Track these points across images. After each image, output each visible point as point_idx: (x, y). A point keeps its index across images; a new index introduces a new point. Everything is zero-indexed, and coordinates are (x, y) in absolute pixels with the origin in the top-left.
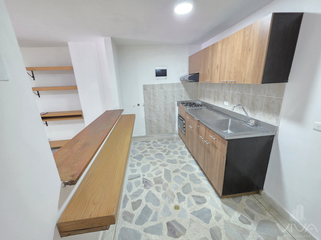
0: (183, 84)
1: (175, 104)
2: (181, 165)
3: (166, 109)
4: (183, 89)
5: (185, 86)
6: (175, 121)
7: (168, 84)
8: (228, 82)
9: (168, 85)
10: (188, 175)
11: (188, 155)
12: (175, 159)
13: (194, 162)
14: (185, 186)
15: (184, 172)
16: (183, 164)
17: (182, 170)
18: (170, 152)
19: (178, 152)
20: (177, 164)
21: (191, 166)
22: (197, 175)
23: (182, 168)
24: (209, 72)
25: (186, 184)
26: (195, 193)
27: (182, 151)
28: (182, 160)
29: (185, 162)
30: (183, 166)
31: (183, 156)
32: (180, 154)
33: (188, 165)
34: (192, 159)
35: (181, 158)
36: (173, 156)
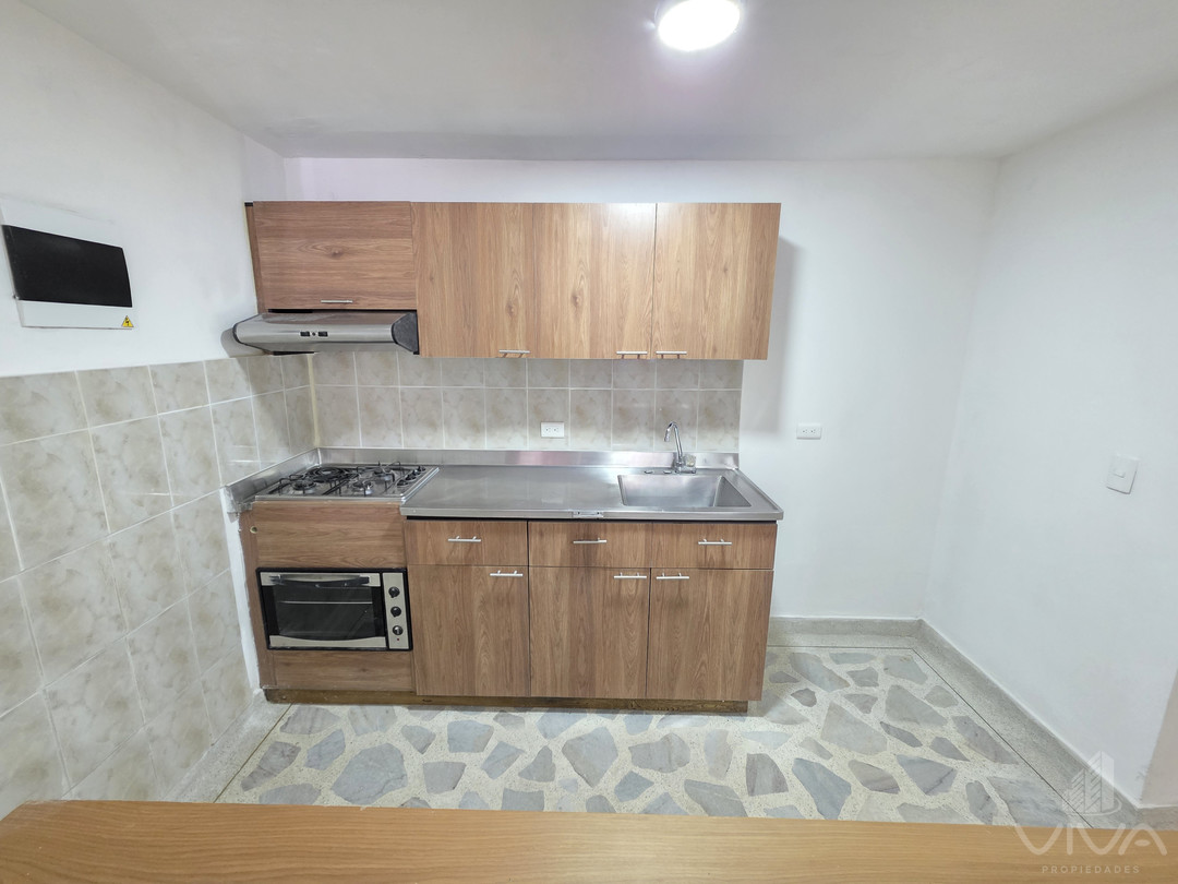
0: (244, 367)
1: (218, 511)
2: (557, 779)
3: (165, 571)
4: (249, 396)
5: (258, 382)
6: (237, 627)
7: (155, 372)
9: (155, 375)
10: (637, 770)
11: (497, 725)
12: (501, 794)
13: (558, 718)
14: (701, 804)
15: (614, 784)
16: (554, 765)
17: (601, 785)
18: (417, 803)
19: (448, 759)
20: (546, 792)
21: (580, 738)
22: (641, 738)
23: (581, 781)
24: (511, 313)
25: (690, 795)
26: (736, 779)
27: (446, 739)
28: (521, 763)
29: (546, 754)
30: (574, 775)
31: (497, 747)
32: (473, 755)
33: (570, 750)
34: (534, 718)
35: (508, 765)
36: (464, 797)
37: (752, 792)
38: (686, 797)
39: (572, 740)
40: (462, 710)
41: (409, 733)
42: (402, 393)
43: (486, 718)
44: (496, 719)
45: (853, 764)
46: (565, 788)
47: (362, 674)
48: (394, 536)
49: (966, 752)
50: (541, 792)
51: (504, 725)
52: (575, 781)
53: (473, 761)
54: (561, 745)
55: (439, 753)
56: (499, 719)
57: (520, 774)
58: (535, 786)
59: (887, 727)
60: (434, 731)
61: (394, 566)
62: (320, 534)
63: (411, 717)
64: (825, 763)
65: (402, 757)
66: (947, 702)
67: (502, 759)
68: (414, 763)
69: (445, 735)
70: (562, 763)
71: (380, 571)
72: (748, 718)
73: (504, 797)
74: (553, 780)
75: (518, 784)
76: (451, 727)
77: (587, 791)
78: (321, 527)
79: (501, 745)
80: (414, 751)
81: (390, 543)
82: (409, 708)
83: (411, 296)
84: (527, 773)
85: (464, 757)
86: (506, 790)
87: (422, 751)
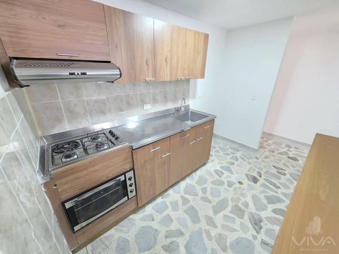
8: (182, 79)
10: (202, 187)
11: (164, 200)
12: (184, 213)
13: (176, 188)
14: (217, 185)
15: (201, 193)
16: (187, 198)
17: (199, 195)
18: (168, 232)
19: (163, 216)
20: (192, 205)
21: (185, 189)
22: (195, 180)
23: (195, 197)
24: (147, 64)
25: (214, 184)
26: (216, 177)
27: (156, 212)
28: (180, 203)
29: (182, 197)
30: (193, 197)
31: (171, 204)
32: (167, 210)
33: (186, 192)
34: (170, 191)
35: (178, 206)
36: (177, 221)
37: (220, 177)
38: (214, 185)
39: (184, 190)
40: (151, 203)
41: (144, 219)
42: (87, 101)
43: (159, 200)
44: (162, 198)
45: (226, 163)
46: (194, 200)
47: (118, 214)
48: (127, 158)
49: (235, 152)
50: (191, 205)
51: (166, 198)
52: (194, 198)
53: (169, 211)
54: (183, 193)
55: (158, 217)
56: (163, 198)
57: (183, 206)
58: (189, 205)
59: (224, 154)
60: (150, 213)
61: (128, 170)
62: (95, 172)
63: (139, 215)
64: (223, 165)
65: (150, 226)
66: (226, 146)
67: (175, 206)
68: (155, 225)
69: (154, 212)
70: (187, 196)
71: (124, 174)
72: (207, 164)
73: (186, 213)
74: (190, 201)
75: (185, 208)
76: (153, 208)
77: (198, 198)
78: (95, 168)
79: (171, 203)
80: (152, 222)
81: (126, 161)
82: (135, 213)
83: (108, 54)
84: (183, 204)
85: (166, 213)
86: (184, 211)
87: (153, 220)
